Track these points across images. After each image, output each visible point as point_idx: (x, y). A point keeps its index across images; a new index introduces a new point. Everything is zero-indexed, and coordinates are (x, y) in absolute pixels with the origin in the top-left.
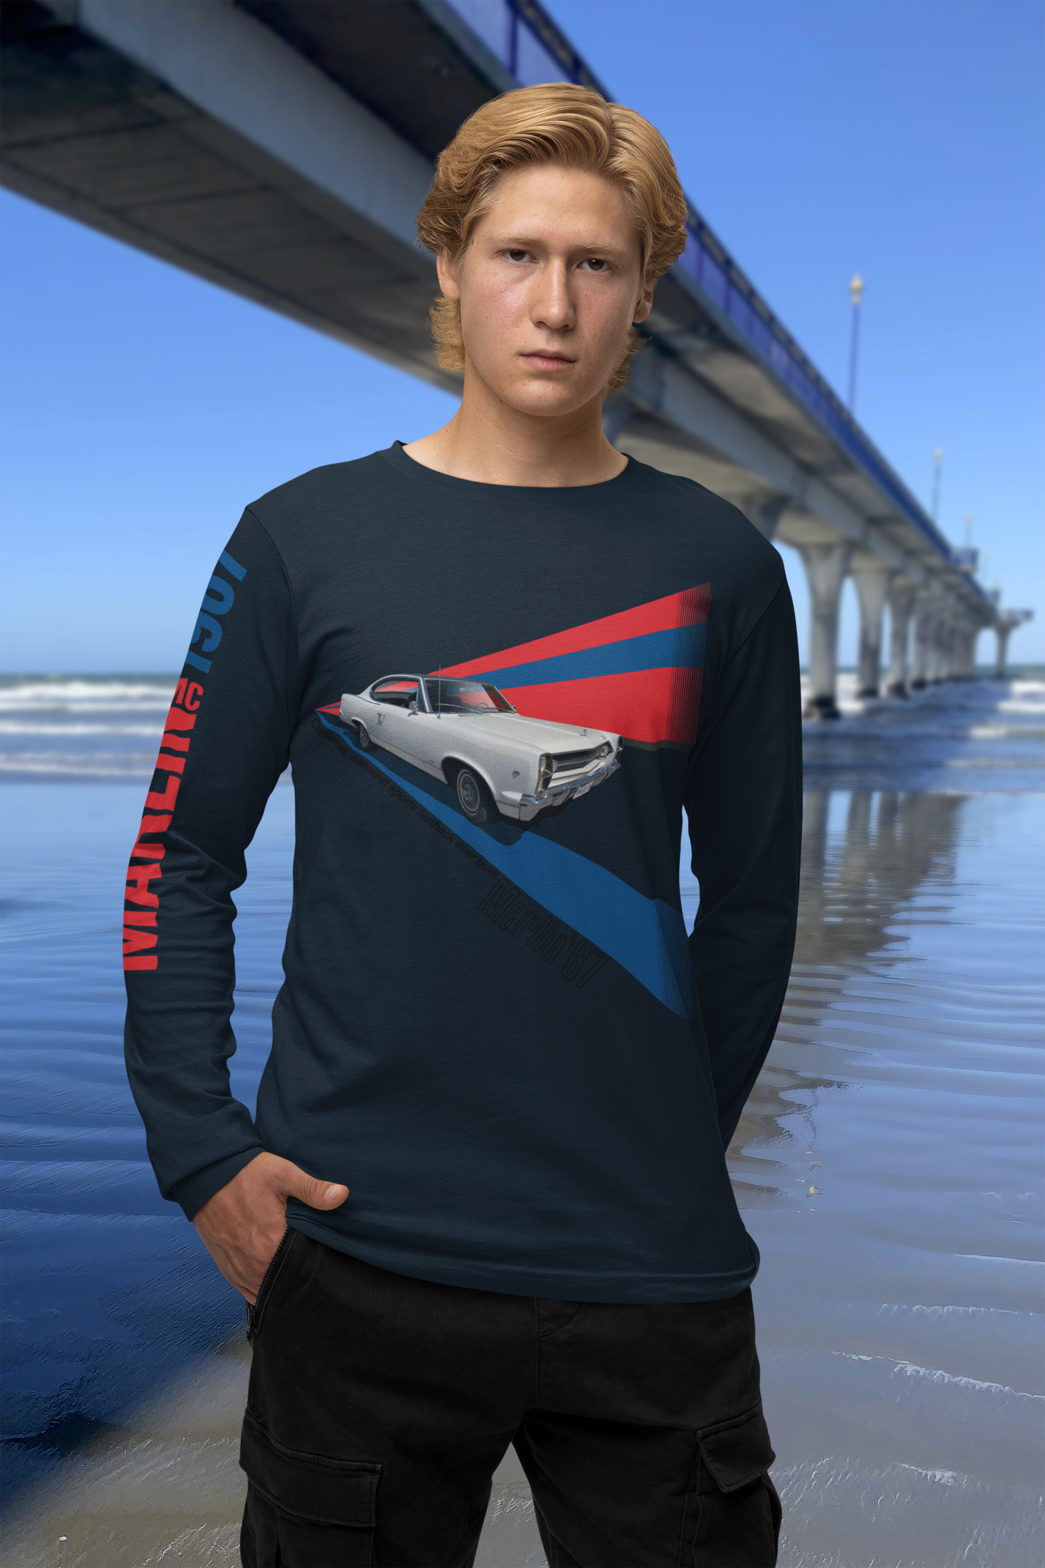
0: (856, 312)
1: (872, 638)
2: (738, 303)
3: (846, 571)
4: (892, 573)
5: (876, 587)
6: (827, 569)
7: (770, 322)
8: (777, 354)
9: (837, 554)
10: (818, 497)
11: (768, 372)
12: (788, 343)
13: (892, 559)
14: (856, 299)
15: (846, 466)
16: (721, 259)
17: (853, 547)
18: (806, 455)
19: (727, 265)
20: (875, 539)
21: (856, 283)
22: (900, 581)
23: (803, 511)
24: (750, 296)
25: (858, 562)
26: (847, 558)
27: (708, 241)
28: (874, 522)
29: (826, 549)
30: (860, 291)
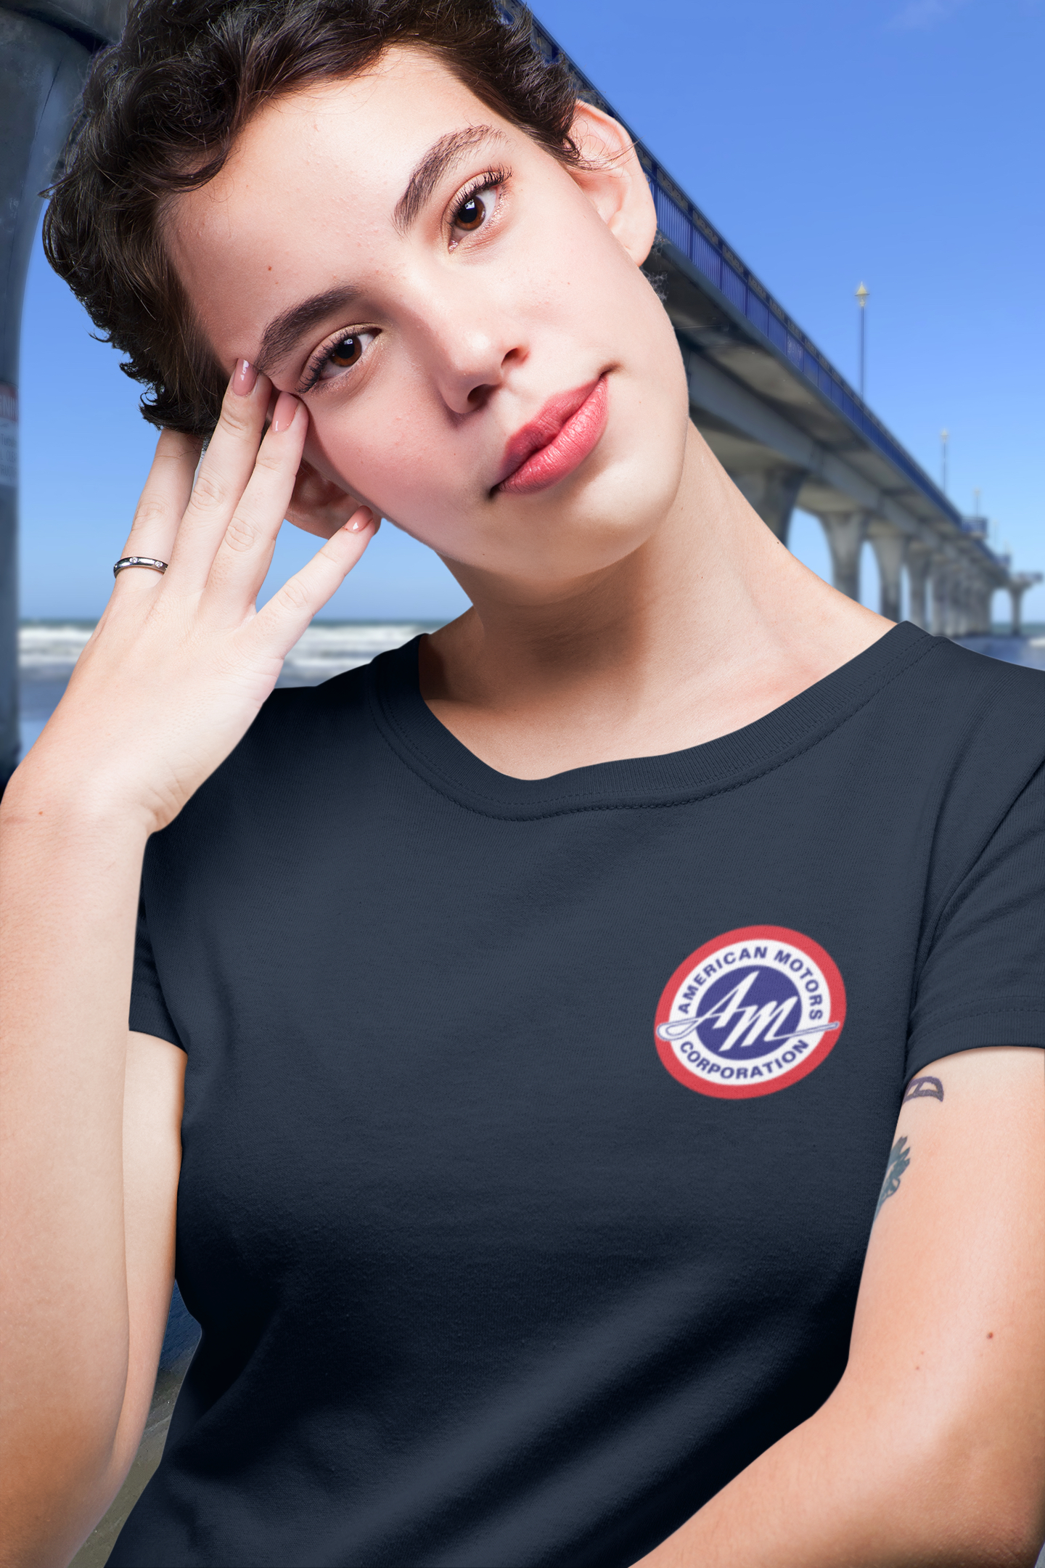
0: (863, 313)
1: (892, 596)
2: (755, 305)
3: (864, 536)
4: (908, 538)
5: (893, 552)
6: (847, 535)
7: (785, 322)
8: (792, 348)
9: (855, 521)
10: (835, 470)
11: (786, 364)
12: (803, 340)
13: (908, 526)
14: (862, 303)
15: (861, 445)
16: (740, 271)
17: (870, 515)
18: (822, 434)
19: (745, 275)
20: (890, 508)
21: (862, 290)
22: (915, 546)
23: (822, 483)
24: (767, 301)
25: (875, 528)
26: (865, 524)
27: (727, 256)
28: (888, 492)
29: (845, 517)
30: (865, 296)
